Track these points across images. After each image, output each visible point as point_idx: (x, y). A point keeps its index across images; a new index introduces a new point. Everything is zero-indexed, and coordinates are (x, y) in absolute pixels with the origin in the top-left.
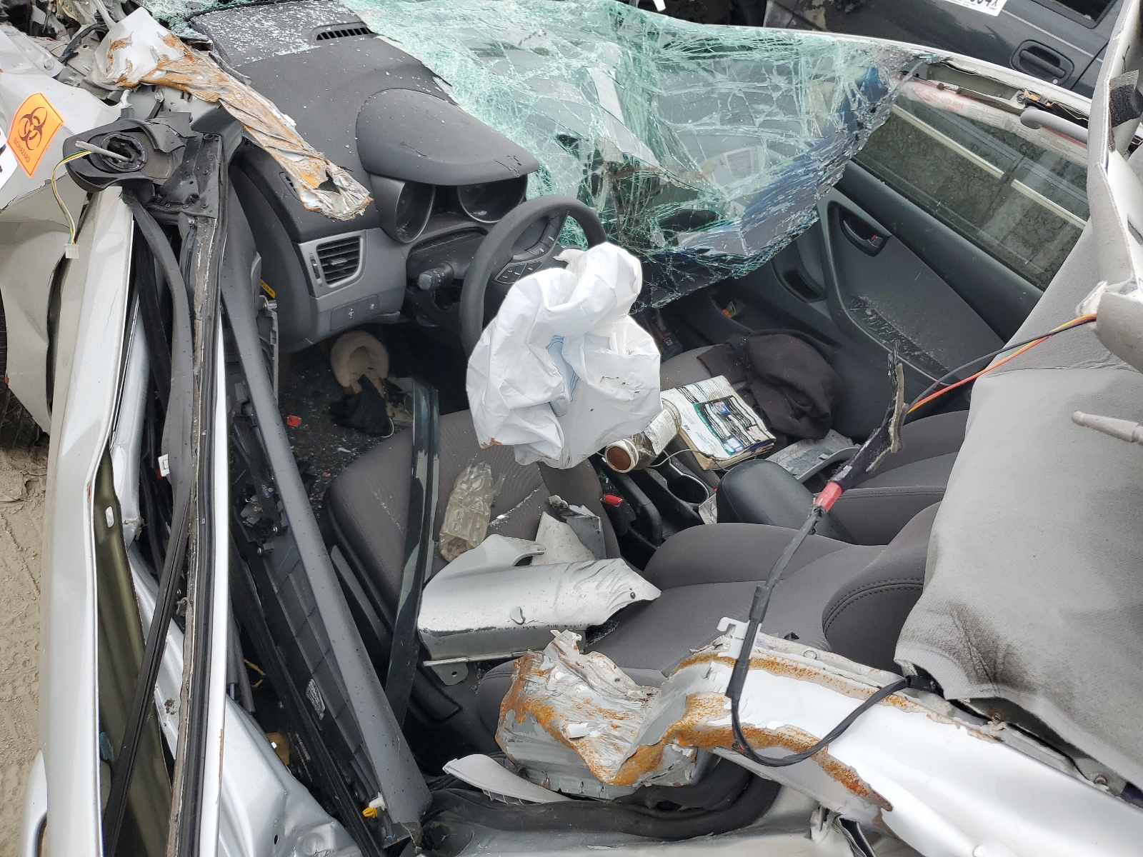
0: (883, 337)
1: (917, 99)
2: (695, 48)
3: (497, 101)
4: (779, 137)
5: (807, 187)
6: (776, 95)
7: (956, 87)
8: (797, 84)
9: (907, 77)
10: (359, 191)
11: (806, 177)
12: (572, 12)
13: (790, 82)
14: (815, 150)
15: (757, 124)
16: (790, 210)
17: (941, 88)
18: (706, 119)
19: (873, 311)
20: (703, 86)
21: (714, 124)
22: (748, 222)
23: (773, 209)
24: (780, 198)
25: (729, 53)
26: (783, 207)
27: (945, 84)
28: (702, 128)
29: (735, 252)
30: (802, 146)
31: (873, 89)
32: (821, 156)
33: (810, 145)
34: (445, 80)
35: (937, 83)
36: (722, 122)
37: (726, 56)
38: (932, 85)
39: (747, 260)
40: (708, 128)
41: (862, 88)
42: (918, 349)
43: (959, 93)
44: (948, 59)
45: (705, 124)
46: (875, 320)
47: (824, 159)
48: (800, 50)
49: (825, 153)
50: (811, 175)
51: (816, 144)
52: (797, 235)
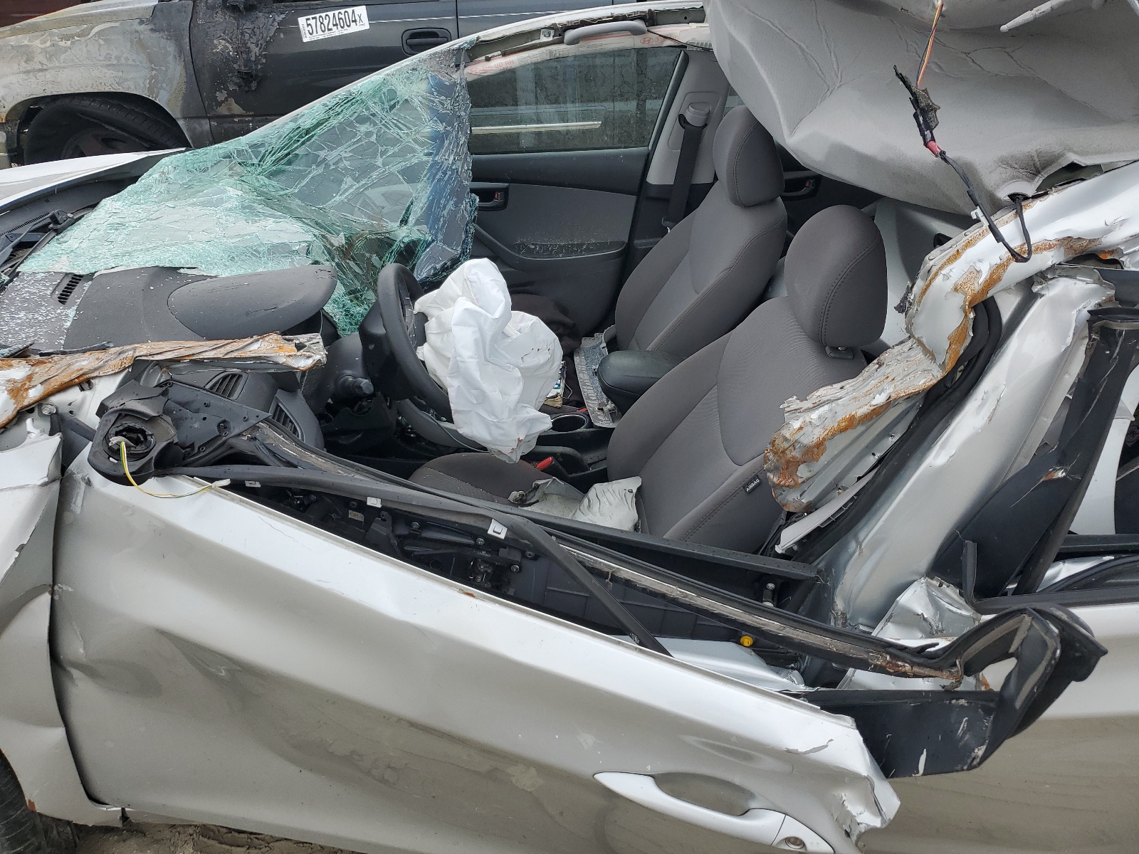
0: (557, 253)
1: (476, 77)
2: (286, 145)
3: (237, 256)
4: (404, 164)
5: (453, 182)
6: (373, 138)
7: (499, 52)
8: (381, 122)
9: (462, 66)
10: (311, 338)
11: (447, 176)
12: (161, 182)
13: (375, 124)
14: (436, 155)
15: (381, 165)
16: (456, 204)
17: (488, 59)
18: (344, 186)
19: (533, 244)
20: (317, 166)
21: (351, 186)
22: (437, 233)
23: (445, 212)
24: (442, 202)
25: (313, 133)
26: (450, 206)
27: (490, 56)
28: (347, 194)
29: (449, 258)
30: (425, 158)
31: (443, 89)
32: (445, 156)
33: (429, 154)
34: (188, 266)
35: (483, 58)
36: (357, 180)
37: (313, 136)
38: (480, 62)
39: (460, 256)
40: (351, 191)
41: (435, 93)
42: (584, 244)
43: (504, 54)
44: (478, 38)
45: (346, 190)
46: (541, 248)
47: (449, 156)
48: (363, 98)
49: (445, 152)
50: (449, 173)
51: (434, 150)
52: (475, 217)
